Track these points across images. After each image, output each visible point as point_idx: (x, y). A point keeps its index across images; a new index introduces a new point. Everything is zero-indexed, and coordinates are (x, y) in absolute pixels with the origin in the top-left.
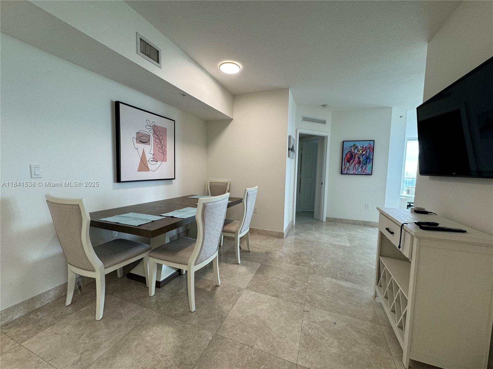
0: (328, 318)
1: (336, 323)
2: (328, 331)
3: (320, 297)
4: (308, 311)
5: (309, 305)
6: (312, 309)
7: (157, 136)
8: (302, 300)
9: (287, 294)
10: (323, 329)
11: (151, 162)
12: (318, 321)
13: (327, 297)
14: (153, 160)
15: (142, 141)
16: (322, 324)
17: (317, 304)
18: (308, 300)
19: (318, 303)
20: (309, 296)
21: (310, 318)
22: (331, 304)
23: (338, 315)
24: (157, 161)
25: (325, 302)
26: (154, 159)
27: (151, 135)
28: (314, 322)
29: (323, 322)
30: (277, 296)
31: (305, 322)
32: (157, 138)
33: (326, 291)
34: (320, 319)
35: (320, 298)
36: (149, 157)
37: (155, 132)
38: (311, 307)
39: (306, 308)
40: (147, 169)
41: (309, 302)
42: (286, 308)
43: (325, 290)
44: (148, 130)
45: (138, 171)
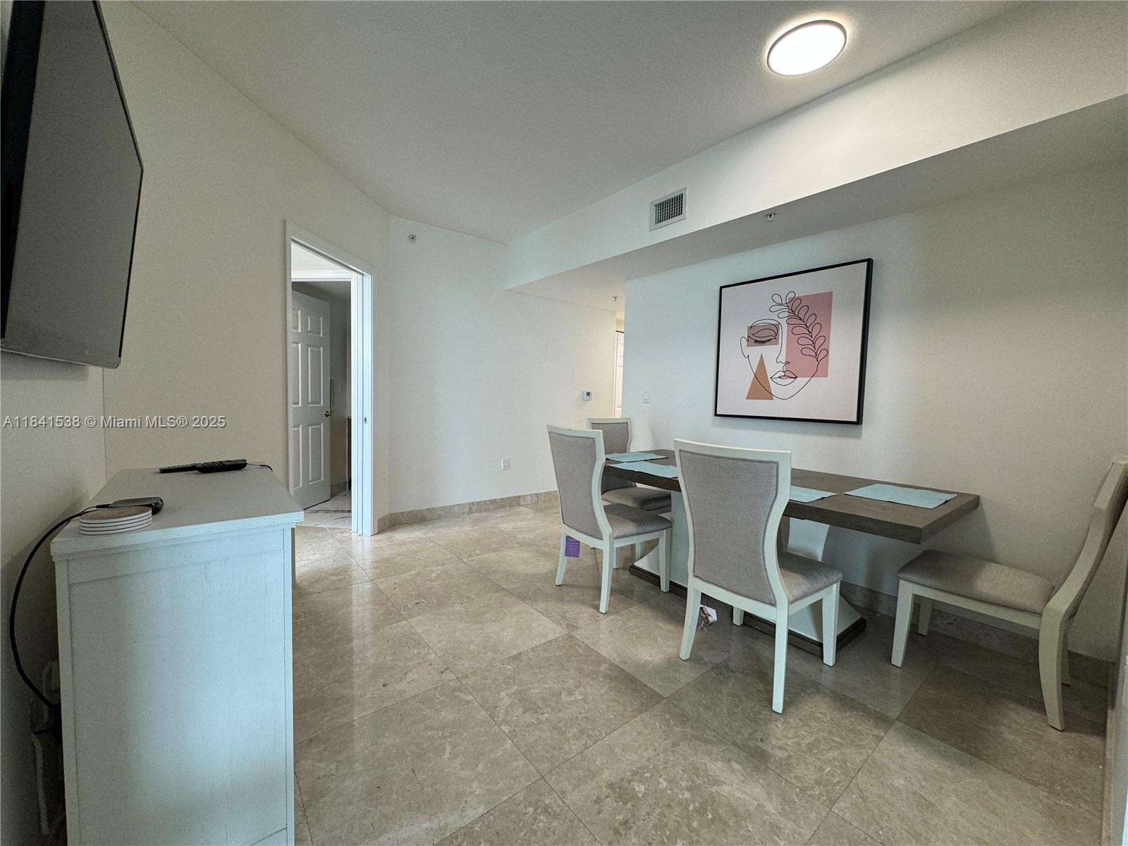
0: (402, 686)
1: (384, 686)
2: (391, 668)
3: (444, 717)
4: (442, 673)
5: (451, 684)
6: (438, 681)
7: (801, 319)
8: (470, 682)
9: (506, 674)
10: (401, 664)
11: (779, 381)
12: (415, 670)
13: (431, 728)
14: (785, 376)
15: (759, 339)
16: (405, 671)
17: (438, 696)
18: (461, 691)
19: (438, 698)
20: (468, 702)
21: (430, 667)
22: (411, 719)
23: (385, 705)
24: (796, 377)
25: (426, 715)
26: (788, 373)
27: (784, 323)
28: (420, 664)
29: (406, 674)
30: (515, 658)
31: (433, 656)
32: (799, 325)
33: (445, 749)
34: (414, 674)
35: (443, 714)
36: (773, 368)
37: (793, 313)
38: (443, 684)
39: (449, 676)
40: (768, 395)
41: (454, 690)
42: (478, 652)
43: (448, 749)
44: (774, 316)
45: (747, 399)
